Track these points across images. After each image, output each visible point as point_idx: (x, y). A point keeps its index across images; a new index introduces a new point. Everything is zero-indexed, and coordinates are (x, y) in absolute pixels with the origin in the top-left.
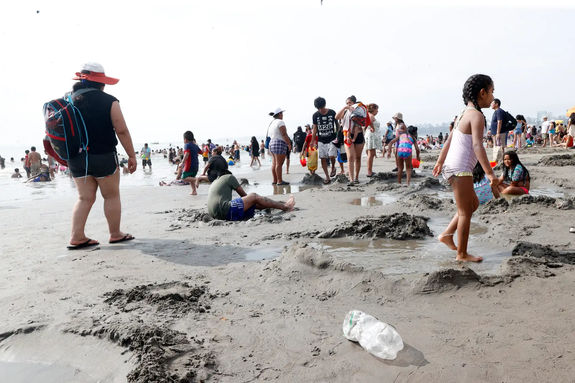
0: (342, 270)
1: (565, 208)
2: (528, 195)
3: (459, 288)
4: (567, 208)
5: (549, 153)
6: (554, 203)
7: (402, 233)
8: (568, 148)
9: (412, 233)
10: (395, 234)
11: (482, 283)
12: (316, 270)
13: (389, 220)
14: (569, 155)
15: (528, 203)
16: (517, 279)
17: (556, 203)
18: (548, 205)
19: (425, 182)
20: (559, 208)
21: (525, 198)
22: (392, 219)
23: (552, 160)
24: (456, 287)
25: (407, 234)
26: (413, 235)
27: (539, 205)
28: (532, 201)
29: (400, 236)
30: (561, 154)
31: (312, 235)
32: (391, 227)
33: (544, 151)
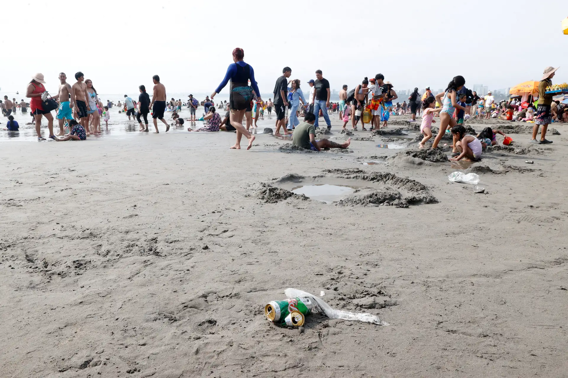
0: (430, 165)
1: (520, 153)
2: (498, 145)
3: (484, 174)
4: (521, 153)
5: (494, 124)
6: (513, 150)
7: (435, 158)
8: (509, 121)
9: (441, 159)
10: (431, 159)
11: (494, 173)
12: (416, 166)
13: (426, 152)
14: (512, 126)
15: (497, 150)
16: (508, 173)
17: (514, 150)
18: (510, 152)
19: (419, 137)
20: (517, 153)
21: (496, 147)
22: (428, 151)
23: (500, 129)
24: (483, 173)
25: (438, 159)
26: (441, 160)
27: (504, 152)
28: (500, 149)
29: (434, 160)
30: (506, 125)
31: (384, 158)
32: (428, 155)
33: (489, 122)
